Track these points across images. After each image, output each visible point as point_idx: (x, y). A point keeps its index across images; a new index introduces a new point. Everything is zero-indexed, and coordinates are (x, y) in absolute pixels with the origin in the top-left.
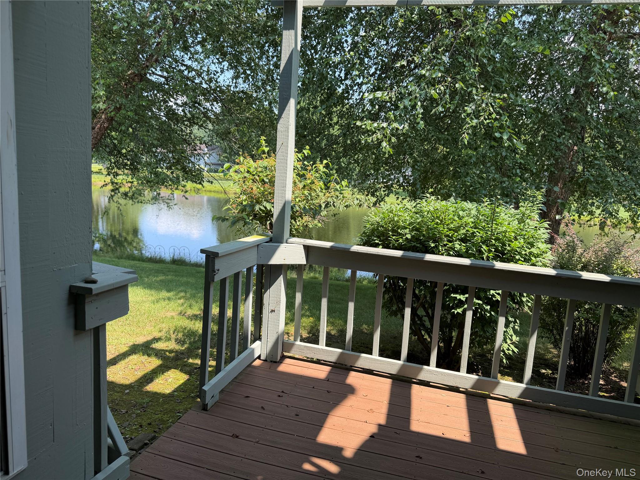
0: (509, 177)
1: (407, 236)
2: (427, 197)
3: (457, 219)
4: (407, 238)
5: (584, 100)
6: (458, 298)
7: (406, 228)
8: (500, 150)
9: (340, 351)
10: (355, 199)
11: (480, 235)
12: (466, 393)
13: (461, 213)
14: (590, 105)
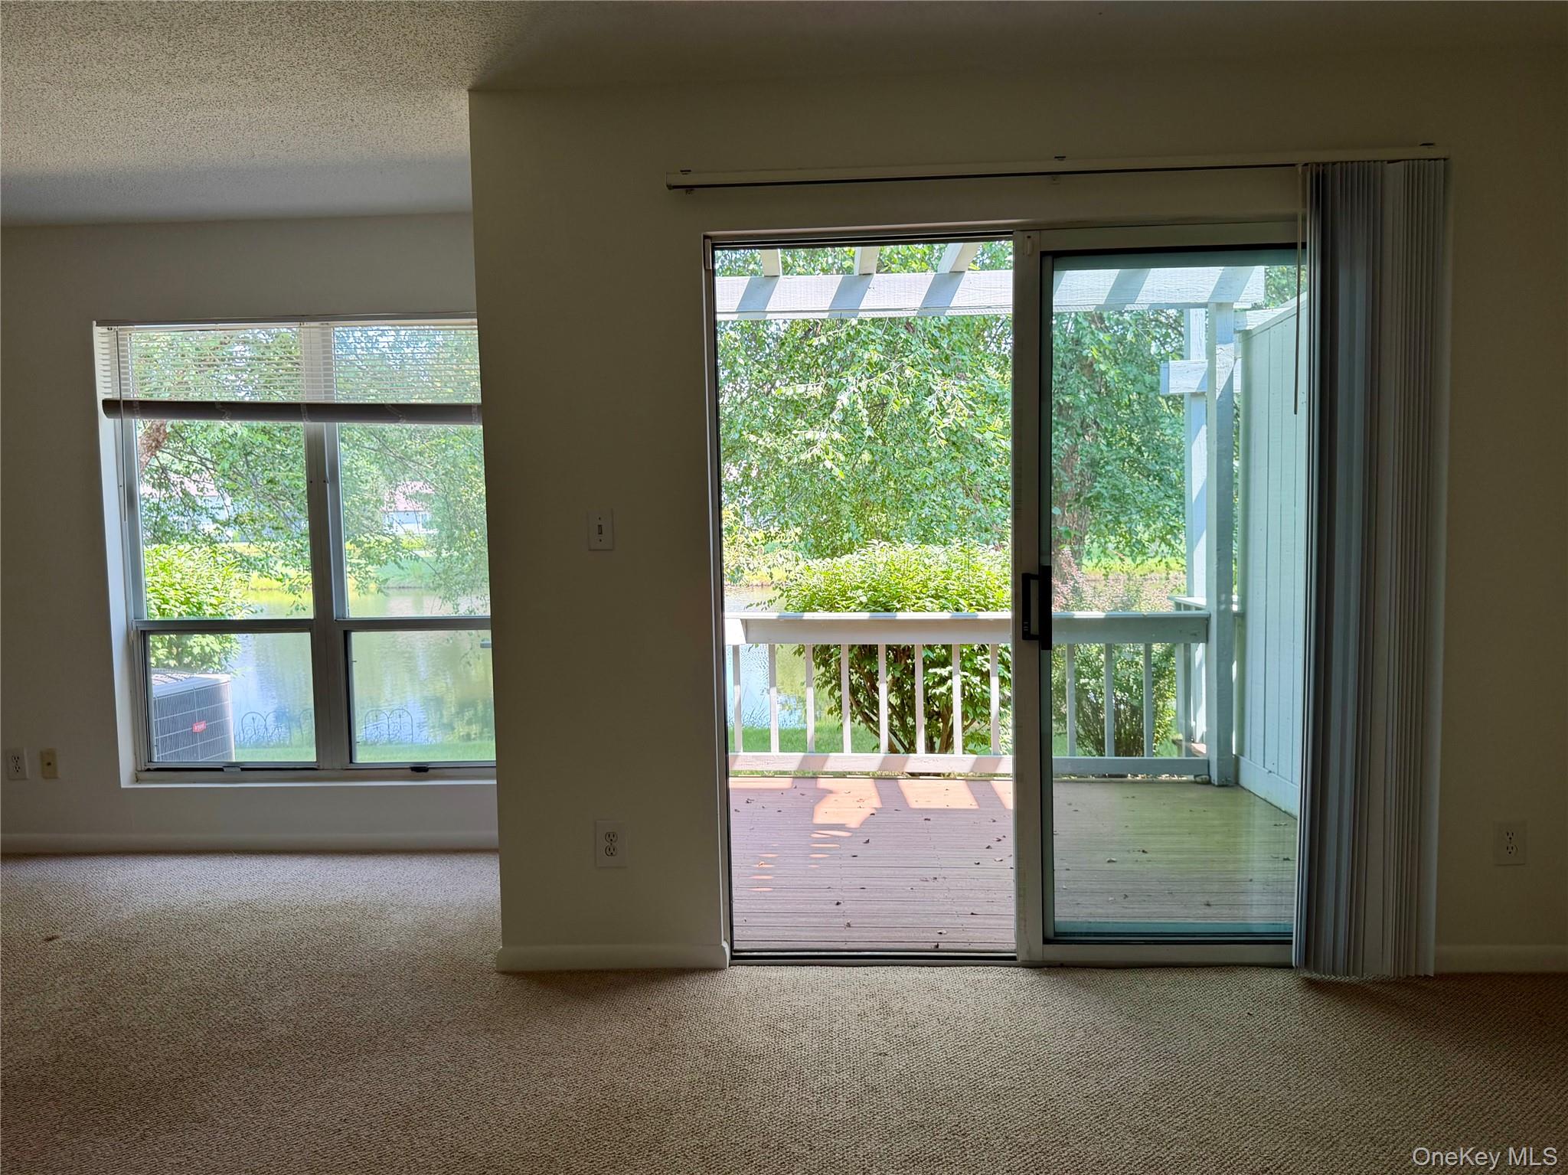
0: (985, 501)
1: (861, 599)
2: (875, 545)
3: (923, 569)
4: (861, 603)
5: (1074, 382)
6: (939, 673)
7: (858, 588)
8: (967, 463)
9: (802, 754)
10: (778, 556)
11: (955, 587)
12: (968, 780)
13: (927, 561)
14: (1084, 390)
